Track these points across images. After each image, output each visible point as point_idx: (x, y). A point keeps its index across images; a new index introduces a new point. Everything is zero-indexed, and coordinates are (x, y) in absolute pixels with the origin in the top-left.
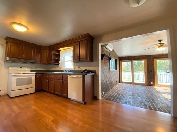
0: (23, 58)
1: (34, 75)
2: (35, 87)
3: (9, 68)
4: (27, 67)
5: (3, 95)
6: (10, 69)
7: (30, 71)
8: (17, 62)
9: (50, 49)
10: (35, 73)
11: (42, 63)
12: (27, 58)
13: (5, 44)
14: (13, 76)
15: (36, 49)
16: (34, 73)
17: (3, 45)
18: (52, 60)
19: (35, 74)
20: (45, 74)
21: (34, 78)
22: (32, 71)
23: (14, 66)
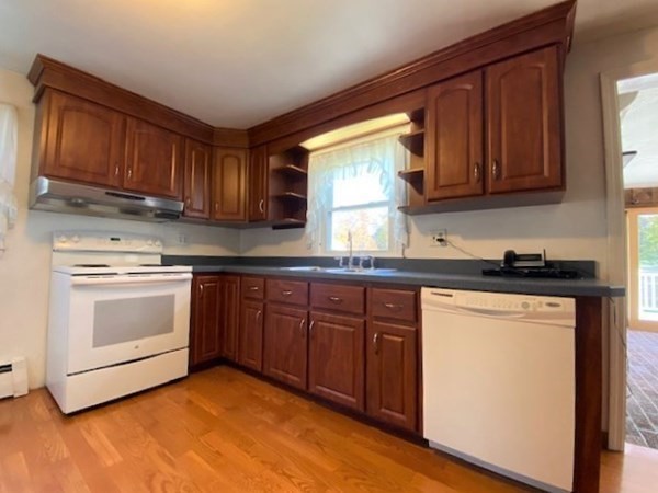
0: (126, 185)
1: (184, 280)
2: (189, 347)
3: (51, 242)
4: (146, 237)
5: (26, 393)
6: (58, 245)
7: (158, 260)
8: (93, 207)
9: (253, 148)
10: (190, 268)
11: (218, 216)
12: (145, 188)
13: (32, 108)
14: (78, 286)
15: (187, 141)
16: (186, 273)
17: (17, 110)
18: (270, 204)
19: (190, 276)
20: (241, 275)
21: (182, 296)
22: (168, 261)
23: (82, 233)
